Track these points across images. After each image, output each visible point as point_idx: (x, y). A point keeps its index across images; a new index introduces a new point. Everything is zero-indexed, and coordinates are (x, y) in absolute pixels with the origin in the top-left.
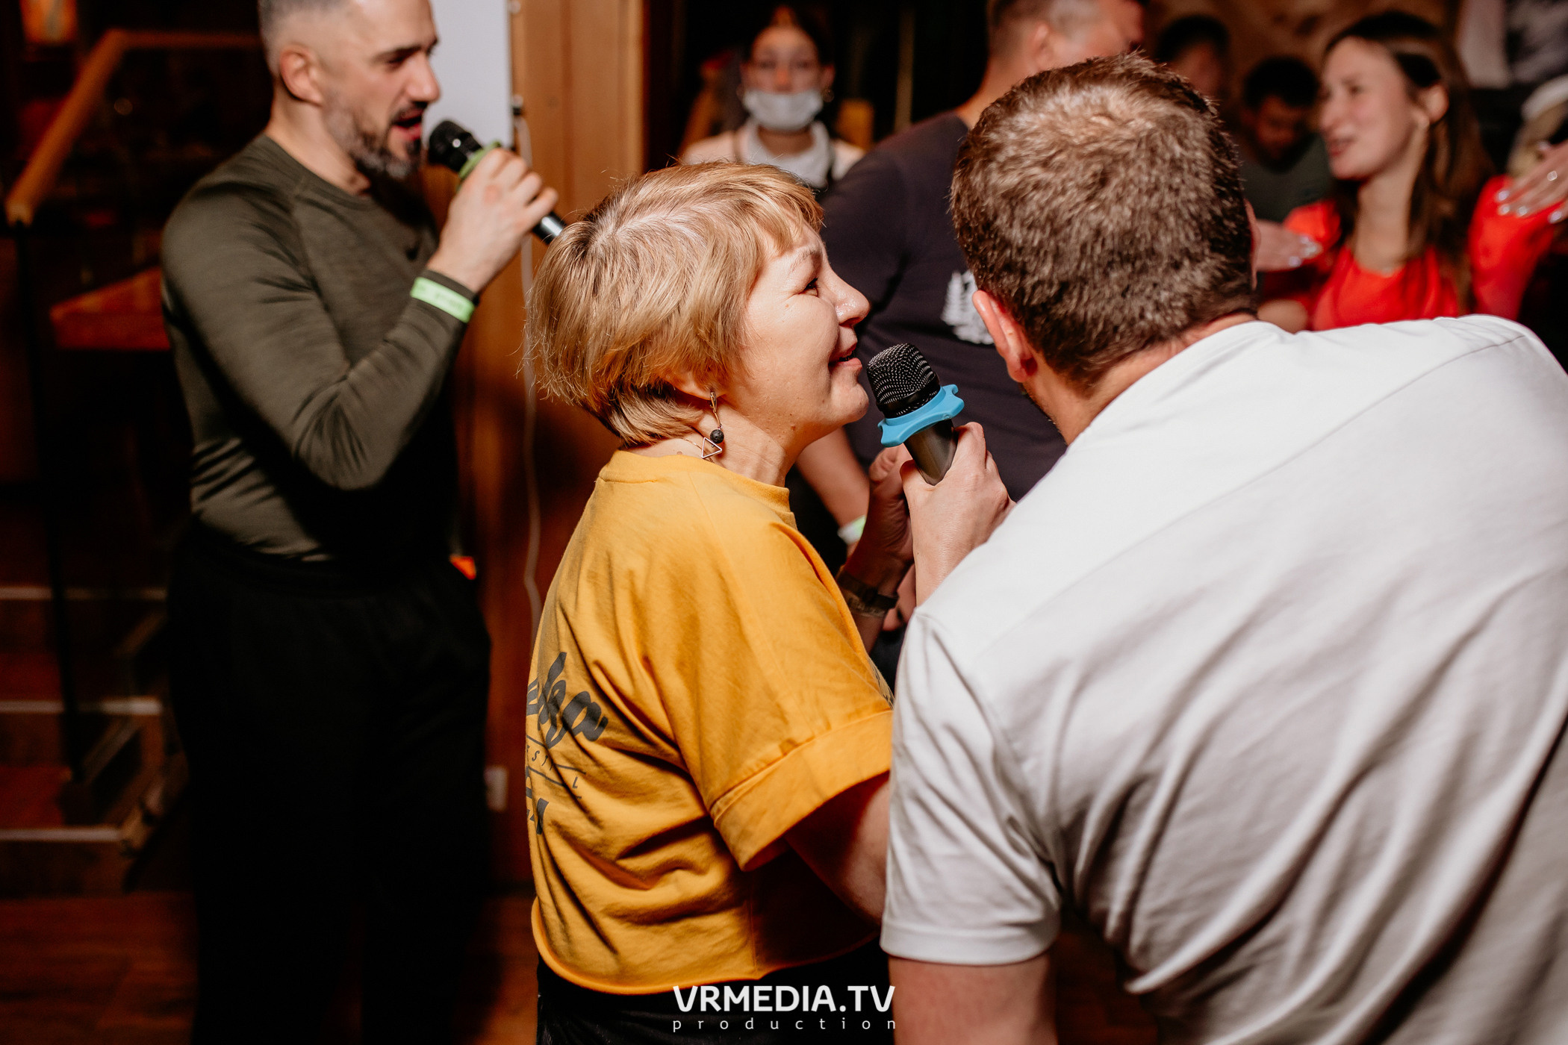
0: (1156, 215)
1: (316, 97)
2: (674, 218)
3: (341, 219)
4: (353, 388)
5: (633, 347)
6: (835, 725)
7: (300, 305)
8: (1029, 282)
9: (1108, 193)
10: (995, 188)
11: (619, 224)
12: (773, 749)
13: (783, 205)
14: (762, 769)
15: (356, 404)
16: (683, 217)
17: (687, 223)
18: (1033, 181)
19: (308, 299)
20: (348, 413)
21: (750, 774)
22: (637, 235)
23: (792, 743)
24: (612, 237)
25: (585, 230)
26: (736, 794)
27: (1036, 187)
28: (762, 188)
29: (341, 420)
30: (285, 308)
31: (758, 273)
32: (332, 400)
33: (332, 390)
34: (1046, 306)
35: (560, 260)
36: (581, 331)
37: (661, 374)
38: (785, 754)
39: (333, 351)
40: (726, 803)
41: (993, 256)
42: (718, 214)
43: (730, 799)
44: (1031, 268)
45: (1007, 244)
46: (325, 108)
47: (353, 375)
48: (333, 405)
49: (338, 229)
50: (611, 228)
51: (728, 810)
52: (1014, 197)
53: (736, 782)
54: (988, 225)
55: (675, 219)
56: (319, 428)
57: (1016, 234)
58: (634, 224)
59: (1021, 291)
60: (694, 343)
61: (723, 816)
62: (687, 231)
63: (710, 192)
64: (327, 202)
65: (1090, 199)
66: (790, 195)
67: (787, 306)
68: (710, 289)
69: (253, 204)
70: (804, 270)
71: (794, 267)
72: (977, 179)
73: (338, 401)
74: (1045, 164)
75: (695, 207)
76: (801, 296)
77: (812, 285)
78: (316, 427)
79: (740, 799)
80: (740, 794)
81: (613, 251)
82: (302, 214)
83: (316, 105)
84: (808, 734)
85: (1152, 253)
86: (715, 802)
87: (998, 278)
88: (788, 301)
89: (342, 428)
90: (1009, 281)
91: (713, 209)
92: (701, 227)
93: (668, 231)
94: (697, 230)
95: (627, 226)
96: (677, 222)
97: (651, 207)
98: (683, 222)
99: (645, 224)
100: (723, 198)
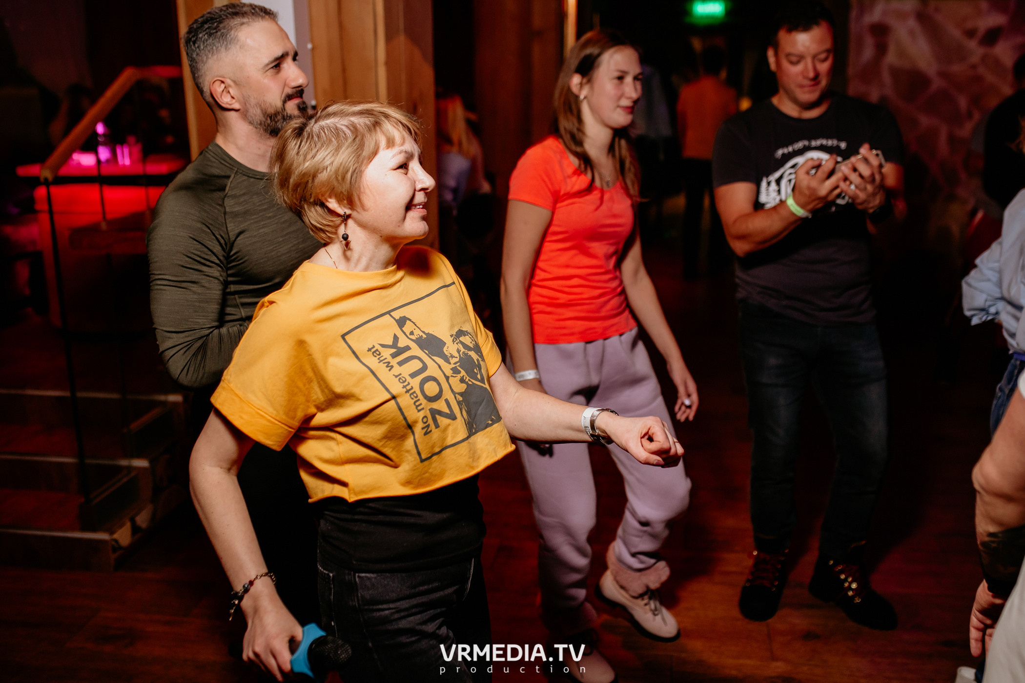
2: (342, 123)
11: (316, 122)
16: (346, 123)
17: (347, 126)
22: (323, 128)
24: (312, 128)
25: (303, 123)
28: (387, 116)
37: (320, 197)
42: (362, 125)
50: (312, 125)
58: (323, 123)
62: (344, 128)
63: (361, 113)
66: (399, 121)
67: (386, 175)
70: (400, 159)
71: (394, 156)
75: (352, 119)
76: (395, 171)
77: (404, 166)
81: (311, 136)
83: (238, 110)
91: (361, 121)
92: (352, 129)
93: (337, 129)
94: (350, 130)
95: (320, 123)
96: (342, 125)
97: (333, 116)
98: (345, 125)
99: (327, 124)
100: (368, 117)
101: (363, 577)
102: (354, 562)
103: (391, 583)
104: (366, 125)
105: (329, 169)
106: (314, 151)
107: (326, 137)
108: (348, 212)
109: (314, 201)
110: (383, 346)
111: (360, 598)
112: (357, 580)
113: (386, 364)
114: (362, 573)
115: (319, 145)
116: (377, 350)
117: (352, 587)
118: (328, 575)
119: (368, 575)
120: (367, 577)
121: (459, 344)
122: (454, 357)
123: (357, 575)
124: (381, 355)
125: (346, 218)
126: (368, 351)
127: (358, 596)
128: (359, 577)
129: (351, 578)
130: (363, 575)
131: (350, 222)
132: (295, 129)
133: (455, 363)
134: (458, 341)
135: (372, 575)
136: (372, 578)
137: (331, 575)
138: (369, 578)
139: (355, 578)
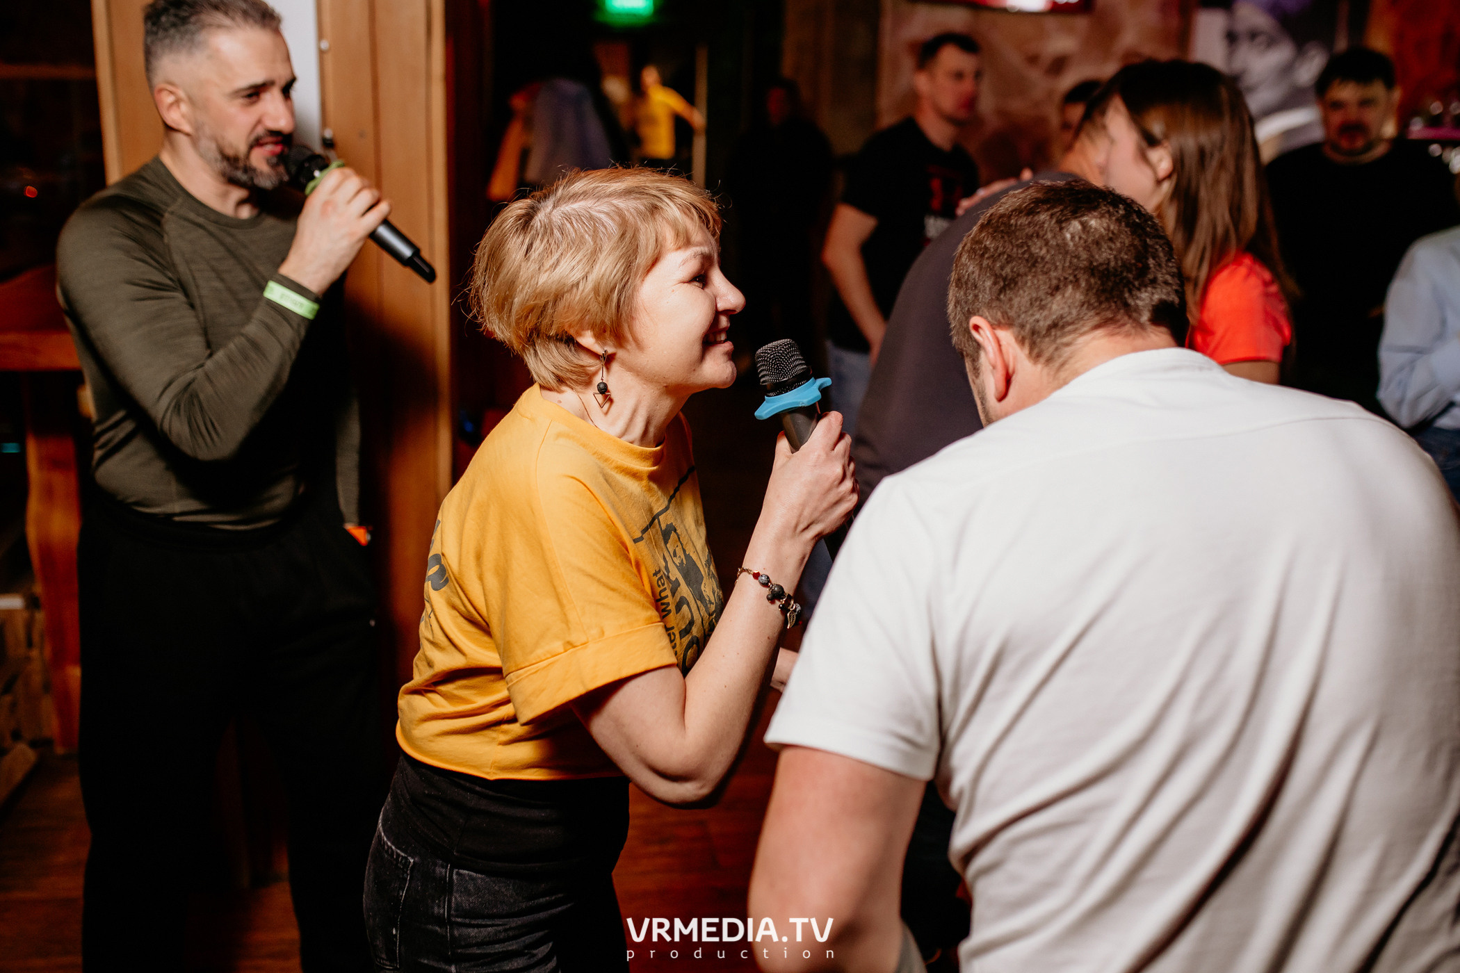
1: (187, 128)
2: (598, 208)
3: (211, 234)
4: (207, 376)
5: (547, 303)
6: (607, 633)
7: (166, 303)
11: (554, 207)
12: (558, 646)
13: (685, 213)
14: (547, 659)
15: (209, 389)
16: (605, 208)
17: (607, 214)
19: (173, 298)
20: (202, 396)
21: (538, 660)
22: (567, 217)
23: (570, 644)
24: (549, 216)
25: (532, 208)
26: (526, 672)
28: (670, 196)
29: (196, 402)
30: (151, 306)
31: (655, 261)
32: (189, 384)
33: (190, 375)
35: (505, 224)
36: (511, 285)
37: (566, 328)
38: (566, 651)
39: (195, 343)
40: (518, 677)
42: (632, 210)
43: (521, 675)
46: (194, 139)
47: (209, 364)
48: (190, 390)
49: (207, 242)
50: (548, 210)
51: (517, 682)
53: (527, 664)
55: (600, 209)
56: (177, 407)
58: (568, 208)
60: (594, 307)
61: (513, 685)
62: (605, 220)
63: (629, 192)
64: (201, 220)
66: (690, 204)
67: (673, 291)
68: (608, 271)
69: (127, 217)
70: (693, 266)
71: (684, 262)
73: (194, 386)
75: (615, 202)
76: (686, 284)
77: (701, 277)
78: (175, 407)
79: (527, 676)
80: (529, 673)
81: (548, 230)
82: (171, 226)
83: (188, 135)
84: (584, 639)
86: (509, 674)
88: (674, 288)
89: (197, 408)
91: (629, 206)
92: (617, 218)
93: (591, 218)
94: (613, 219)
95: (562, 209)
96: (600, 212)
97: (581, 197)
98: (604, 212)
99: (574, 210)
100: (639, 198)
101: (465, 874)
102: (454, 854)
103: (503, 890)
104: (636, 209)
105: (581, 287)
106: (555, 257)
107: (576, 231)
108: (610, 350)
109: (557, 335)
111: (453, 905)
112: (455, 877)
114: (465, 870)
115: (564, 246)
117: (444, 888)
118: (406, 858)
119: (472, 873)
120: (470, 876)
123: (455, 871)
125: (608, 360)
127: (450, 901)
128: (458, 874)
129: (446, 872)
130: (466, 872)
131: (615, 366)
132: (519, 218)
135: (480, 876)
136: (479, 879)
137: (412, 861)
138: (472, 879)
139: (453, 873)
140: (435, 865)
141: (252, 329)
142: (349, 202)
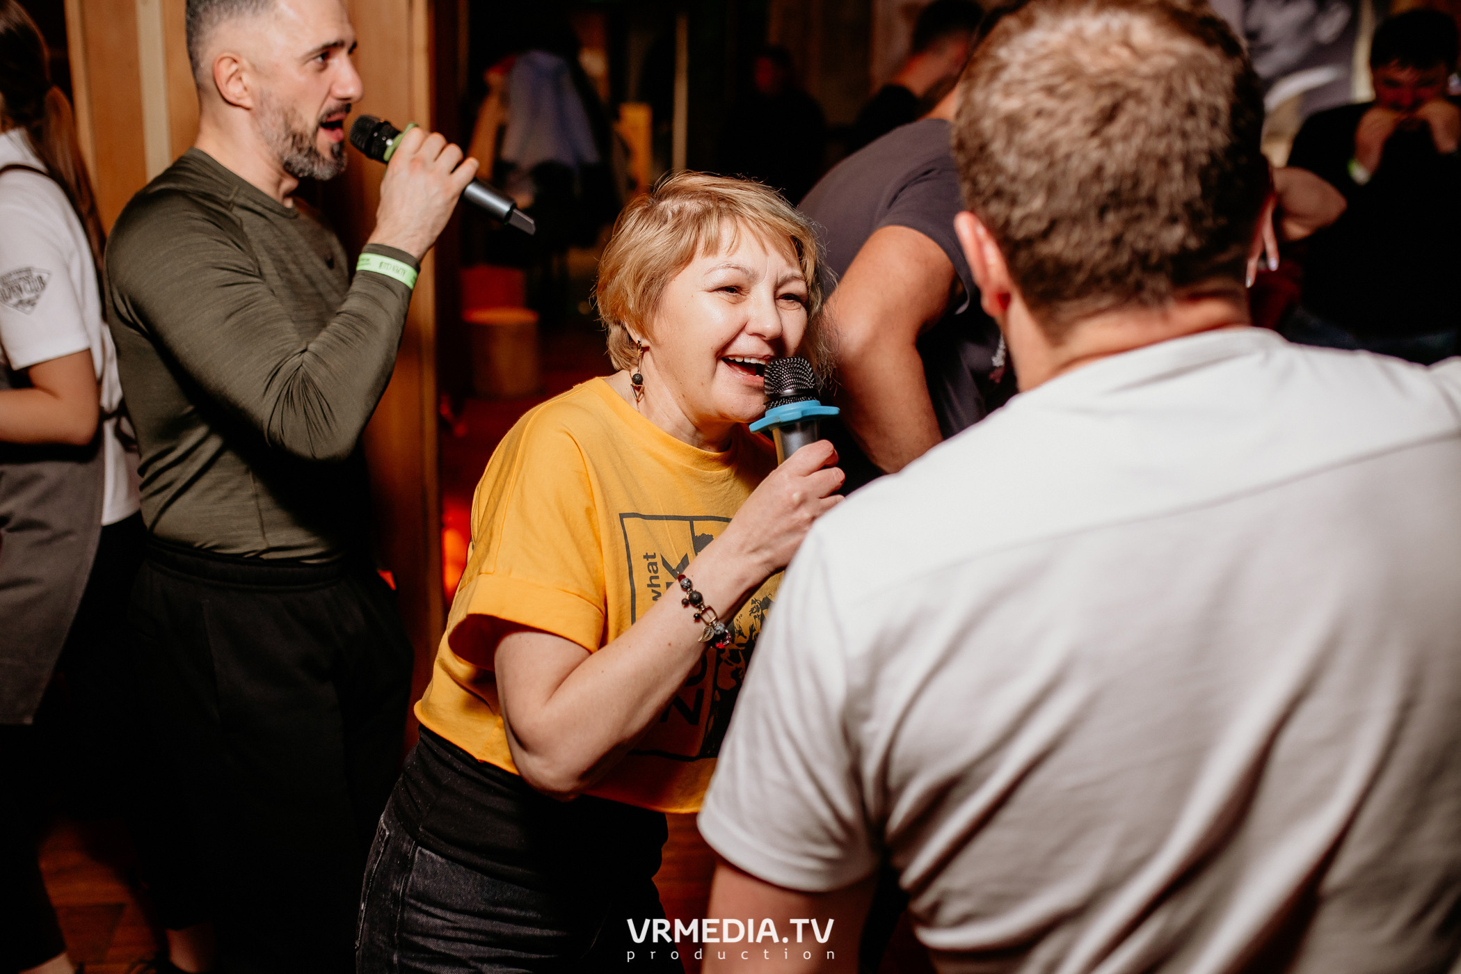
0: (1164, 163)
8: (1017, 214)
9: (1115, 129)
10: (995, 109)
18: (1034, 108)
19: (256, 283)
27: (1039, 113)
30: (242, 291)
32: (298, 368)
33: (297, 360)
34: (1029, 242)
41: (983, 180)
44: (1023, 197)
45: (999, 169)
46: (256, 111)
47: (315, 345)
48: (300, 374)
52: (1013, 123)
54: (983, 148)
56: (289, 396)
57: (1010, 161)
59: (1007, 223)
65: (1094, 134)
72: (978, 96)
73: (304, 369)
74: (1050, 90)
83: (247, 108)
85: (1152, 201)
87: (985, 204)
90: (996, 208)
101: (427, 854)
102: (421, 830)
103: (462, 882)
110: (665, 564)
111: (409, 884)
112: (417, 855)
113: (655, 595)
114: (427, 849)
116: (655, 564)
117: (406, 865)
118: (384, 831)
119: (433, 855)
120: (431, 858)
121: (757, 619)
122: (742, 635)
123: (419, 848)
124: (657, 575)
126: (645, 557)
127: (407, 879)
128: (420, 852)
129: (411, 849)
130: (428, 852)
133: (740, 645)
134: (760, 613)
135: (440, 859)
136: (439, 862)
137: (388, 833)
138: (433, 861)
139: (415, 852)
140: (404, 840)
141: (352, 304)
142: (436, 159)
